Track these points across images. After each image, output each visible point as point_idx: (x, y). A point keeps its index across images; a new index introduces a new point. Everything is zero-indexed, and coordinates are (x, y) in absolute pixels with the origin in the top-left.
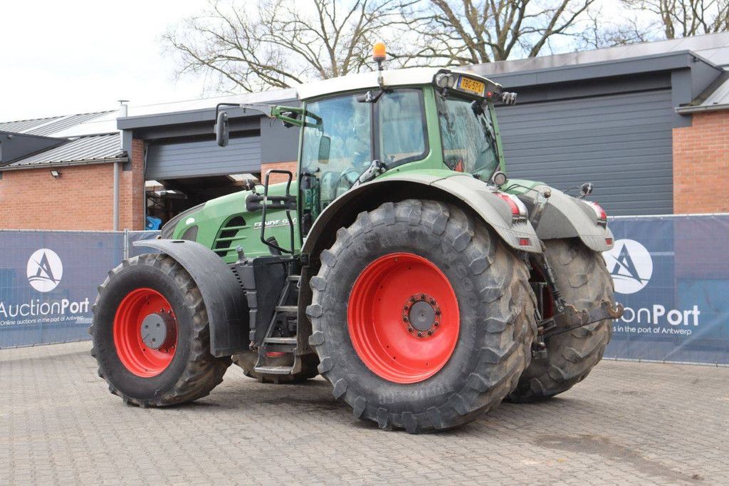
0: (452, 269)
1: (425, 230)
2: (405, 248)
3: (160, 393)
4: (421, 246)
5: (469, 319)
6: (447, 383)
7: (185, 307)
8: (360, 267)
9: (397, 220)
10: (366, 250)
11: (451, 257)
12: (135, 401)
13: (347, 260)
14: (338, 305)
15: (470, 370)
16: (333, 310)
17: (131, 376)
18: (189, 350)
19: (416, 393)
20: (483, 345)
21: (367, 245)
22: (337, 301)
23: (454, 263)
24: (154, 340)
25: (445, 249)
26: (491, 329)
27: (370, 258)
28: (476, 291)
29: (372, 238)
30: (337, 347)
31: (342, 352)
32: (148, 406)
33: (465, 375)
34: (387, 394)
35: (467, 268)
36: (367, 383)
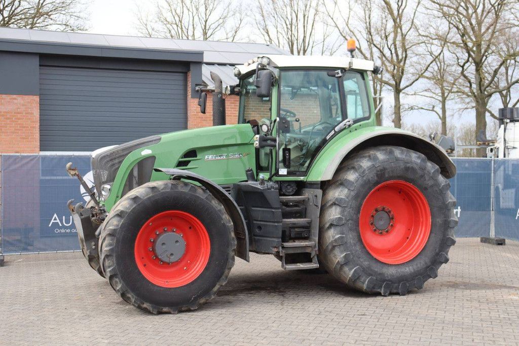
0: (429, 190)
1: (415, 166)
2: (399, 177)
3: (196, 299)
4: (410, 175)
5: (439, 220)
6: (427, 260)
8: (370, 189)
9: (397, 159)
10: (376, 178)
11: (430, 183)
12: (165, 309)
13: (363, 186)
14: (355, 216)
15: (440, 251)
16: (352, 220)
17: (159, 289)
19: (407, 269)
20: (448, 235)
21: (377, 176)
22: (355, 214)
23: (432, 186)
24: (172, 254)
25: (427, 178)
26: (452, 225)
27: (377, 183)
28: (444, 203)
29: (381, 170)
30: (355, 245)
31: (358, 248)
32: (181, 311)
33: (437, 254)
34: (391, 272)
35: (440, 190)
36: (377, 268)
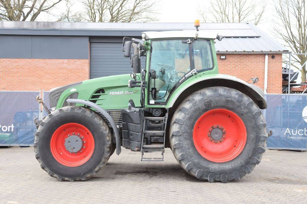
0: (245, 115)
1: (233, 100)
2: (223, 107)
3: (84, 174)
4: (230, 106)
5: (252, 136)
6: (242, 161)
7: (102, 132)
8: (201, 114)
9: (220, 95)
10: (204, 107)
11: (245, 111)
12: (66, 179)
13: (195, 111)
14: (189, 131)
15: (253, 156)
16: (187, 133)
17: (63, 167)
18: (104, 153)
19: (227, 166)
20: (259, 146)
21: (205, 105)
22: (189, 129)
23: (246, 113)
24: (74, 148)
25: (243, 107)
26: (262, 139)
27: (205, 110)
28: (256, 124)
29: (208, 102)
30: (189, 149)
31: (191, 150)
32: (75, 181)
33: (250, 158)
34: (214, 167)
35: (252, 115)
36: (204, 164)
